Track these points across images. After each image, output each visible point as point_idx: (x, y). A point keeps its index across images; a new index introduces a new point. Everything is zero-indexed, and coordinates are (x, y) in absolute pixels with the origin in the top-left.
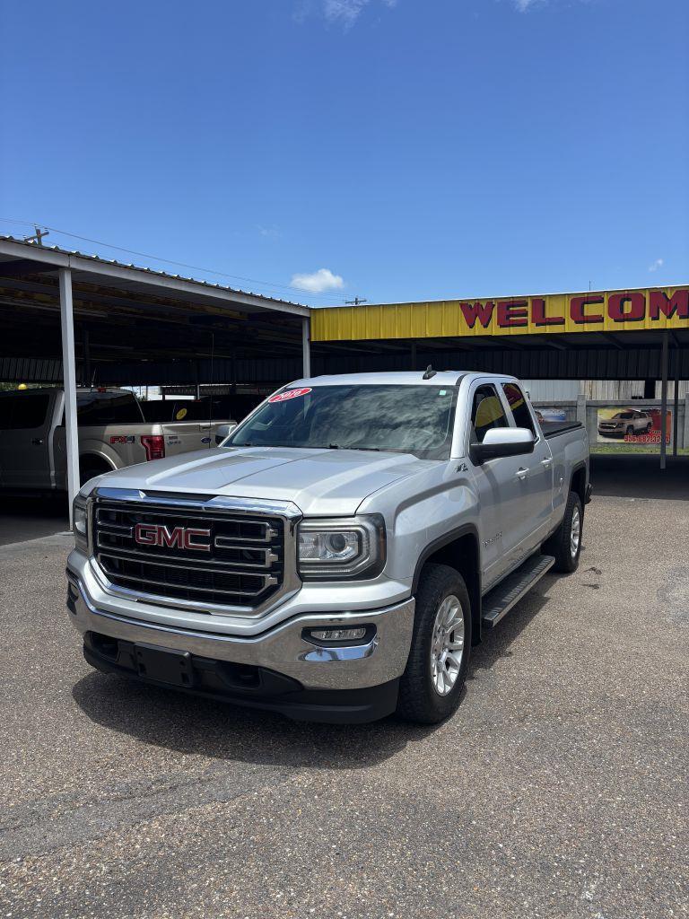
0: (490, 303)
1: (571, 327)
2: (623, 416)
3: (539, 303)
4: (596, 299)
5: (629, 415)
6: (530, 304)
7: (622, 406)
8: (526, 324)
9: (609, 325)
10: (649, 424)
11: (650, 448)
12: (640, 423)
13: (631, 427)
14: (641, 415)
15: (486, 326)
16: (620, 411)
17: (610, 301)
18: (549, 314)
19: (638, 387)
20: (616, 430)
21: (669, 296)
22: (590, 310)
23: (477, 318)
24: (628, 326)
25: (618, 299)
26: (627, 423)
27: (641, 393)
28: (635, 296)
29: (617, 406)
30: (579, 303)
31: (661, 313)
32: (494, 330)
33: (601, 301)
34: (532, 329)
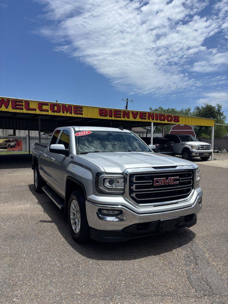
0: (8, 100)
1: (38, 112)
2: (6, 141)
3: (27, 103)
4: (46, 104)
5: (9, 141)
6: (24, 102)
7: (6, 138)
8: (23, 109)
9: (50, 113)
10: (15, 144)
11: (16, 152)
12: (12, 144)
13: (9, 145)
14: (13, 141)
15: (7, 108)
16: (5, 140)
17: (50, 105)
18: (31, 107)
19: (11, 132)
20: (4, 146)
21: (67, 107)
22: (44, 107)
23: (3, 104)
24: (56, 114)
25: (53, 106)
26: (8, 144)
27: (12, 134)
28: (57, 105)
29: (4, 138)
30: (41, 105)
31: (65, 111)
32: (10, 109)
33: (48, 105)
34: (25, 111)
